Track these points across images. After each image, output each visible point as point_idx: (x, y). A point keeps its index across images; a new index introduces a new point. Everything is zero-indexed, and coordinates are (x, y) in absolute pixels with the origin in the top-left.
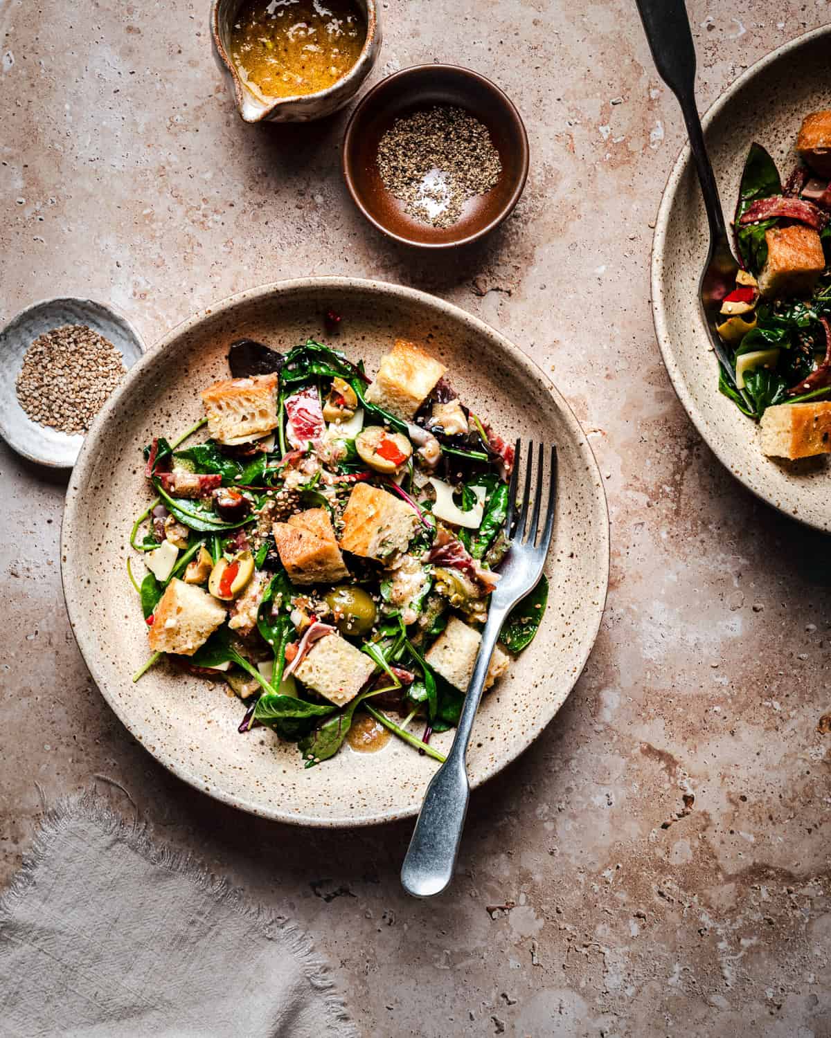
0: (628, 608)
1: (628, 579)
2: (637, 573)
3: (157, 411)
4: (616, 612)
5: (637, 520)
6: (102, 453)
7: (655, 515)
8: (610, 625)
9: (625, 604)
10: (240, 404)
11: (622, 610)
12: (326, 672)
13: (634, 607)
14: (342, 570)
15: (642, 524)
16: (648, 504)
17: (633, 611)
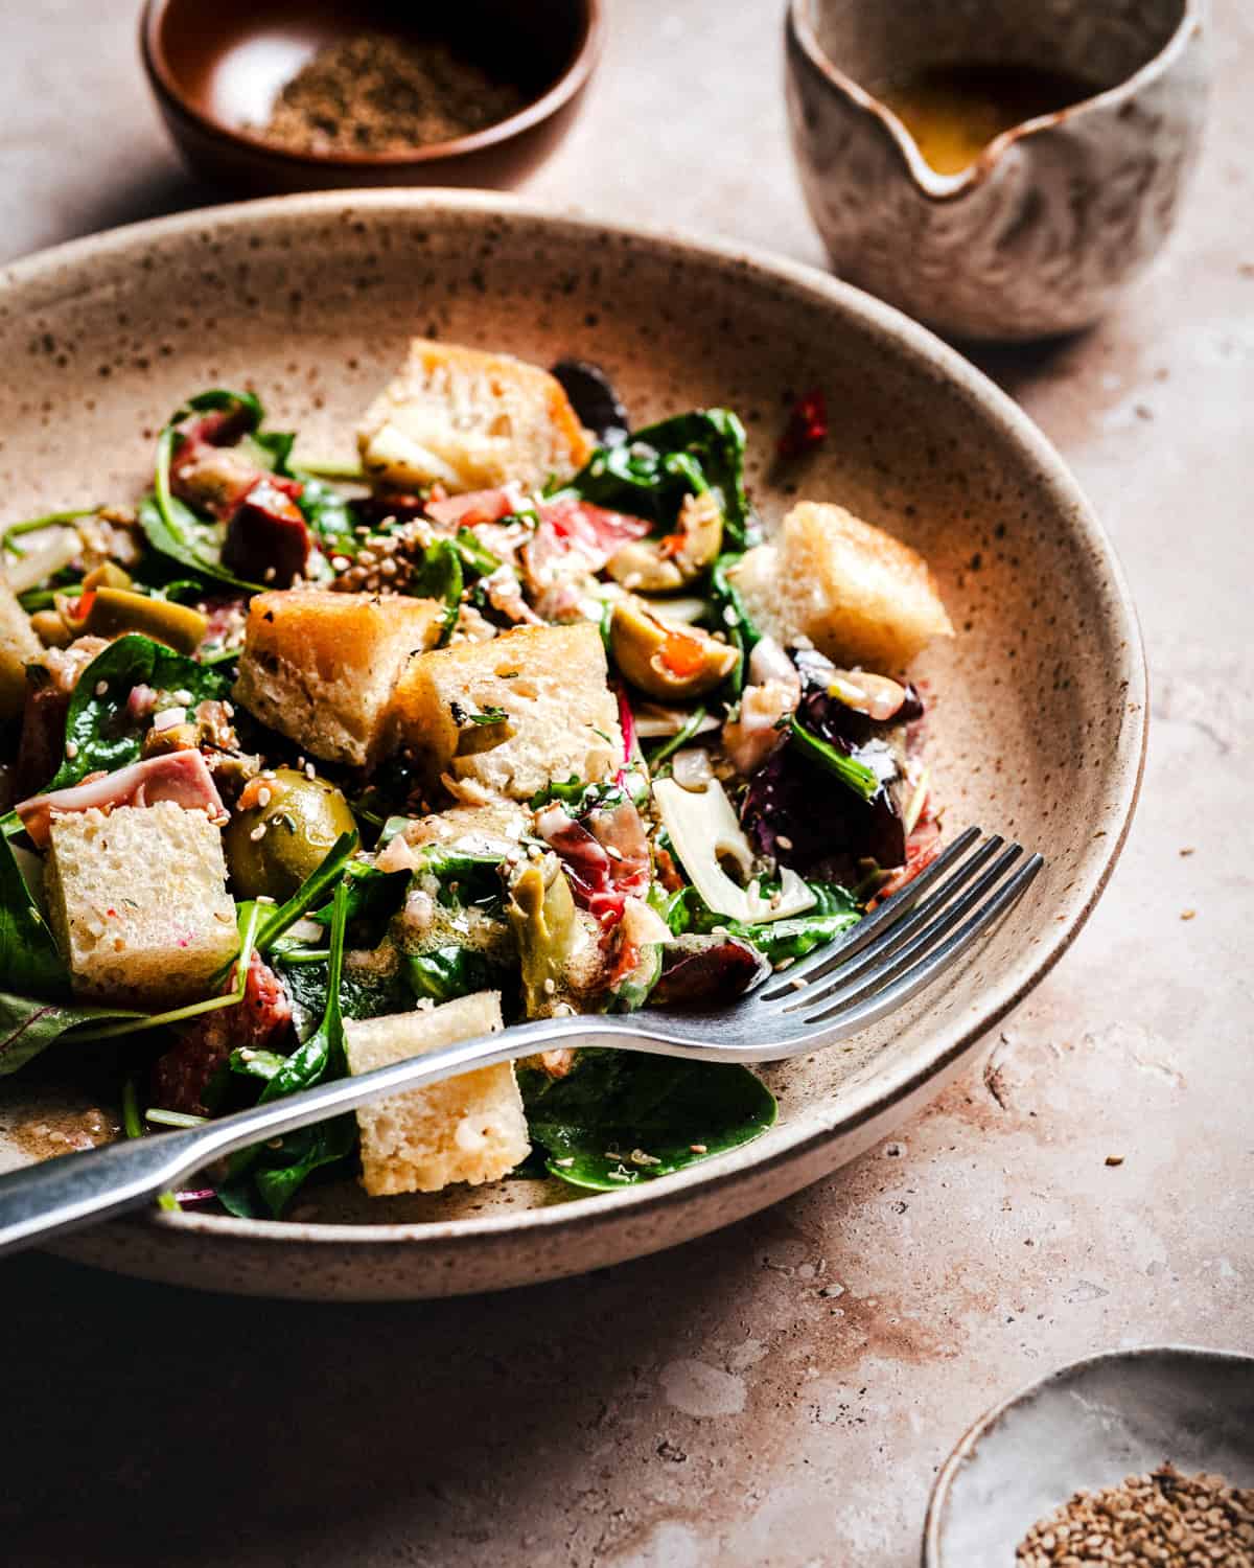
0: (901, 1418)
1: (960, 1366)
2: (995, 1367)
4: (865, 1403)
5: (1095, 1277)
6: (127, 286)
7: (1148, 1293)
8: (828, 1416)
9: (901, 1403)
10: (474, 389)
11: (883, 1409)
12: (116, 865)
13: (918, 1423)
15: (1100, 1292)
16: (1153, 1264)
17: (909, 1427)
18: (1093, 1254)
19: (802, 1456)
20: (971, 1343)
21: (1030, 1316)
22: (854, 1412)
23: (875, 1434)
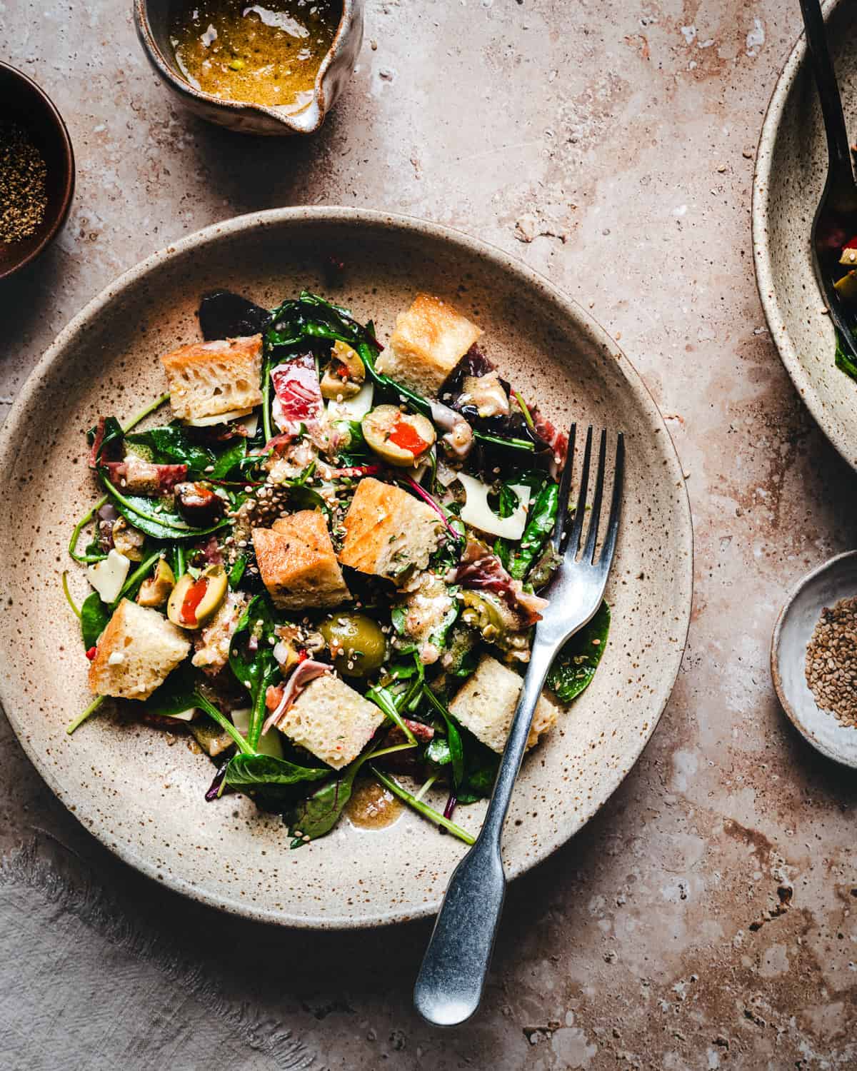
0: (711, 647)
1: (710, 609)
2: (723, 600)
3: (105, 381)
4: (694, 651)
5: (723, 533)
6: (29, 434)
7: (746, 526)
9: (707, 640)
10: (212, 372)
11: (702, 649)
12: (319, 725)
13: (718, 644)
14: (341, 591)
15: (730, 538)
16: (737, 512)
17: (717, 649)
18: (714, 523)
19: (693, 690)
20: (706, 595)
21: (716, 568)
22: (694, 658)
23: (709, 661)
